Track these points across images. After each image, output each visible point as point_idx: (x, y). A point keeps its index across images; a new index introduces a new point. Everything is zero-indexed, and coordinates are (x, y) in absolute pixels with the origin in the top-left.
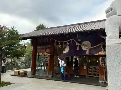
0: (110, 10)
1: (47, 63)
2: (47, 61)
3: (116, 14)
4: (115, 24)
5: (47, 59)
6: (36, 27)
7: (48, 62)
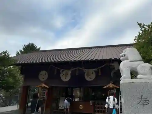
0: (124, 56)
1: (44, 98)
2: (44, 95)
3: (128, 59)
4: (127, 68)
5: (44, 93)
6: (23, 47)
7: (46, 97)
